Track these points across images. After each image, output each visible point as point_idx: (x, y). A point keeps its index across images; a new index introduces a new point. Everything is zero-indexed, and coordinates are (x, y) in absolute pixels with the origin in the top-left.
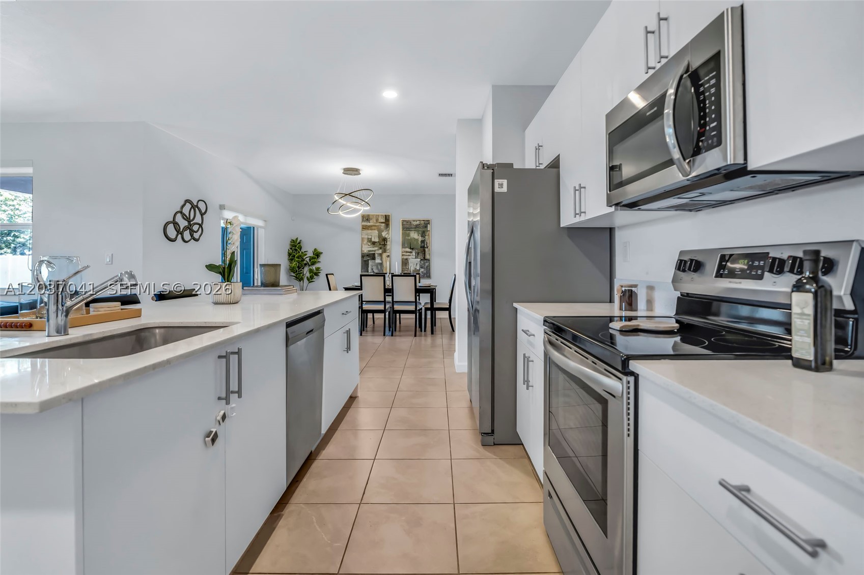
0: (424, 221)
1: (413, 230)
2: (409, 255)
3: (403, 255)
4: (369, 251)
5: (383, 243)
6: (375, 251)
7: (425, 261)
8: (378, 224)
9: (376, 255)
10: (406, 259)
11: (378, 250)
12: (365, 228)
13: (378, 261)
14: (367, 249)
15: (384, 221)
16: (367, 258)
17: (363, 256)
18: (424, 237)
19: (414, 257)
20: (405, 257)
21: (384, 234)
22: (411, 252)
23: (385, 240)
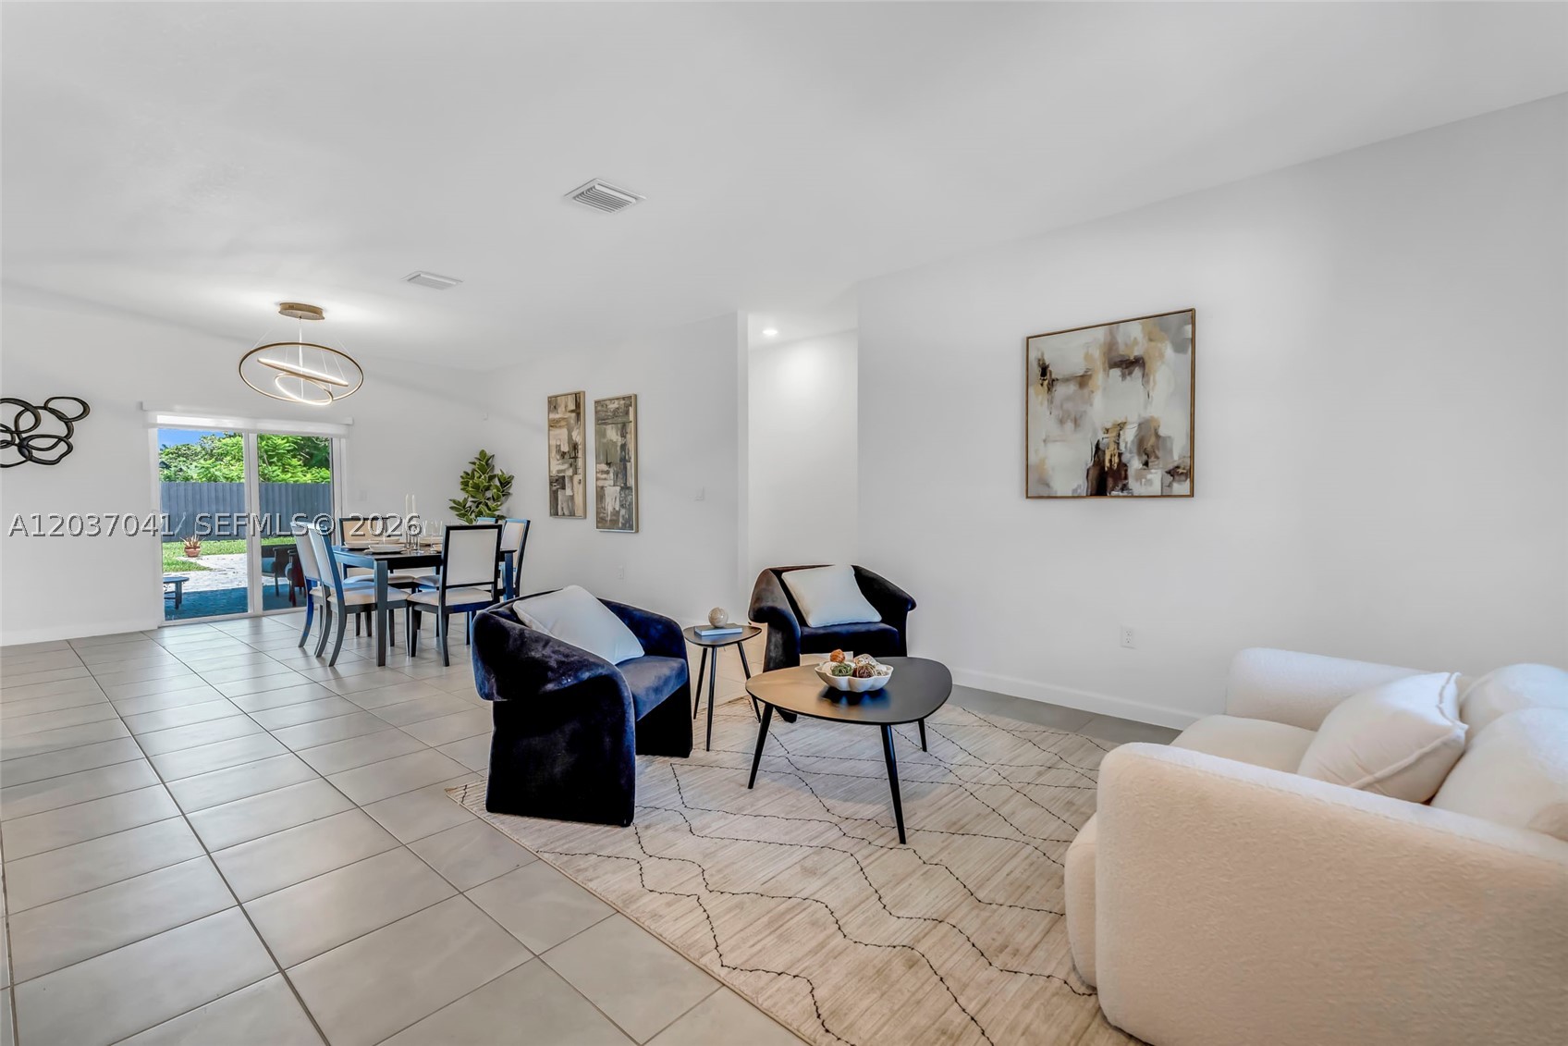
0: (624, 398)
1: (609, 421)
2: (605, 479)
3: (597, 479)
4: (559, 471)
5: (572, 454)
6: (564, 471)
7: (627, 491)
8: (568, 415)
9: (567, 479)
10: (602, 487)
11: (568, 468)
12: (553, 424)
13: (568, 492)
14: (558, 466)
15: (574, 408)
16: (558, 483)
17: (551, 483)
18: (625, 437)
19: (612, 482)
20: (601, 483)
21: (577, 437)
22: (607, 472)
23: (575, 447)
